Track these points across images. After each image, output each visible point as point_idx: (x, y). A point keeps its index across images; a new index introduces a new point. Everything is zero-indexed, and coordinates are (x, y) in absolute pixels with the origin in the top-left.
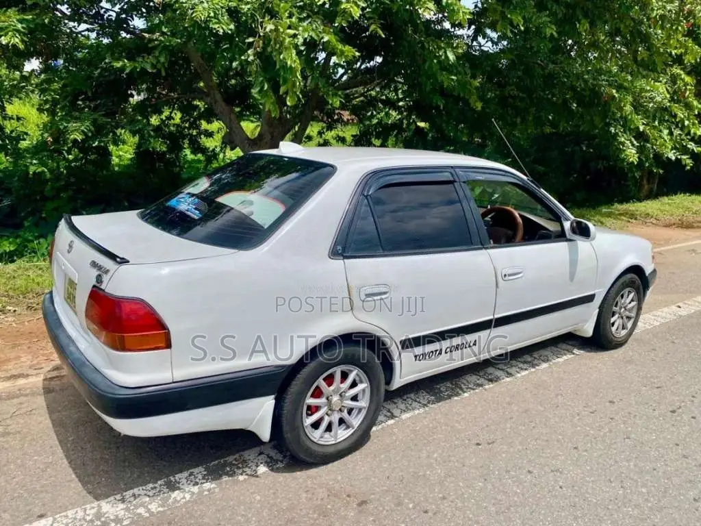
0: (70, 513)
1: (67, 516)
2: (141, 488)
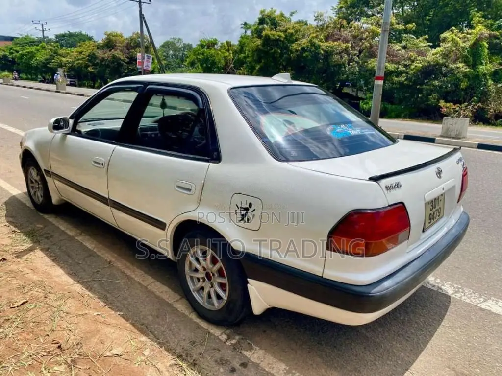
0: (468, 301)
1: (471, 301)
2: (427, 286)
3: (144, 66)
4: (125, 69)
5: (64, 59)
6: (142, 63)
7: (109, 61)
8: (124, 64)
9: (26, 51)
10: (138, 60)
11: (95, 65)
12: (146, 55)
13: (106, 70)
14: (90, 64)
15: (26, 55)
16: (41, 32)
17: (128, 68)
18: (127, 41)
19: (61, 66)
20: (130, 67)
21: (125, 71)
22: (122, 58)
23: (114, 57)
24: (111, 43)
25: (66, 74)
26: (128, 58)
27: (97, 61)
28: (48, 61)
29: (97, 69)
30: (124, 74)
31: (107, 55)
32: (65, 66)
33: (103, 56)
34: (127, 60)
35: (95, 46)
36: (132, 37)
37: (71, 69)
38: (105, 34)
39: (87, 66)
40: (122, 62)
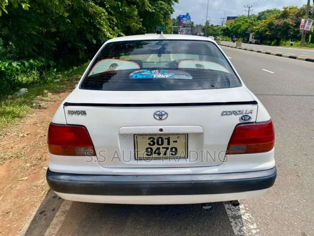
3: (305, 28)
4: (291, 32)
5: (255, 27)
6: (304, 26)
7: (281, 27)
8: (292, 27)
9: (237, 24)
10: (301, 24)
11: (271, 30)
12: (308, 19)
13: (278, 32)
14: (268, 29)
15: (236, 27)
16: (248, 12)
17: (294, 30)
18: (298, 11)
19: (252, 31)
20: (296, 30)
21: (291, 33)
22: (291, 23)
23: (285, 23)
24: (286, 14)
25: (254, 36)
26: (295, 23)
27: (273, 27)
28: (247, 29)
29: (271, 32)
30: (290, 35)
31: (281, 22)
32: (254, 32)
33: (278, 23)
34: (294, 24)
35: (275, 17)
36: (302, 8)
37: (258, 33)
38: (284, 9)
39: (266, 31)
40: (290, 26)
